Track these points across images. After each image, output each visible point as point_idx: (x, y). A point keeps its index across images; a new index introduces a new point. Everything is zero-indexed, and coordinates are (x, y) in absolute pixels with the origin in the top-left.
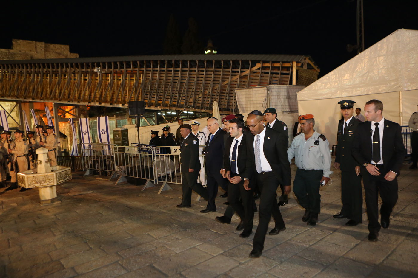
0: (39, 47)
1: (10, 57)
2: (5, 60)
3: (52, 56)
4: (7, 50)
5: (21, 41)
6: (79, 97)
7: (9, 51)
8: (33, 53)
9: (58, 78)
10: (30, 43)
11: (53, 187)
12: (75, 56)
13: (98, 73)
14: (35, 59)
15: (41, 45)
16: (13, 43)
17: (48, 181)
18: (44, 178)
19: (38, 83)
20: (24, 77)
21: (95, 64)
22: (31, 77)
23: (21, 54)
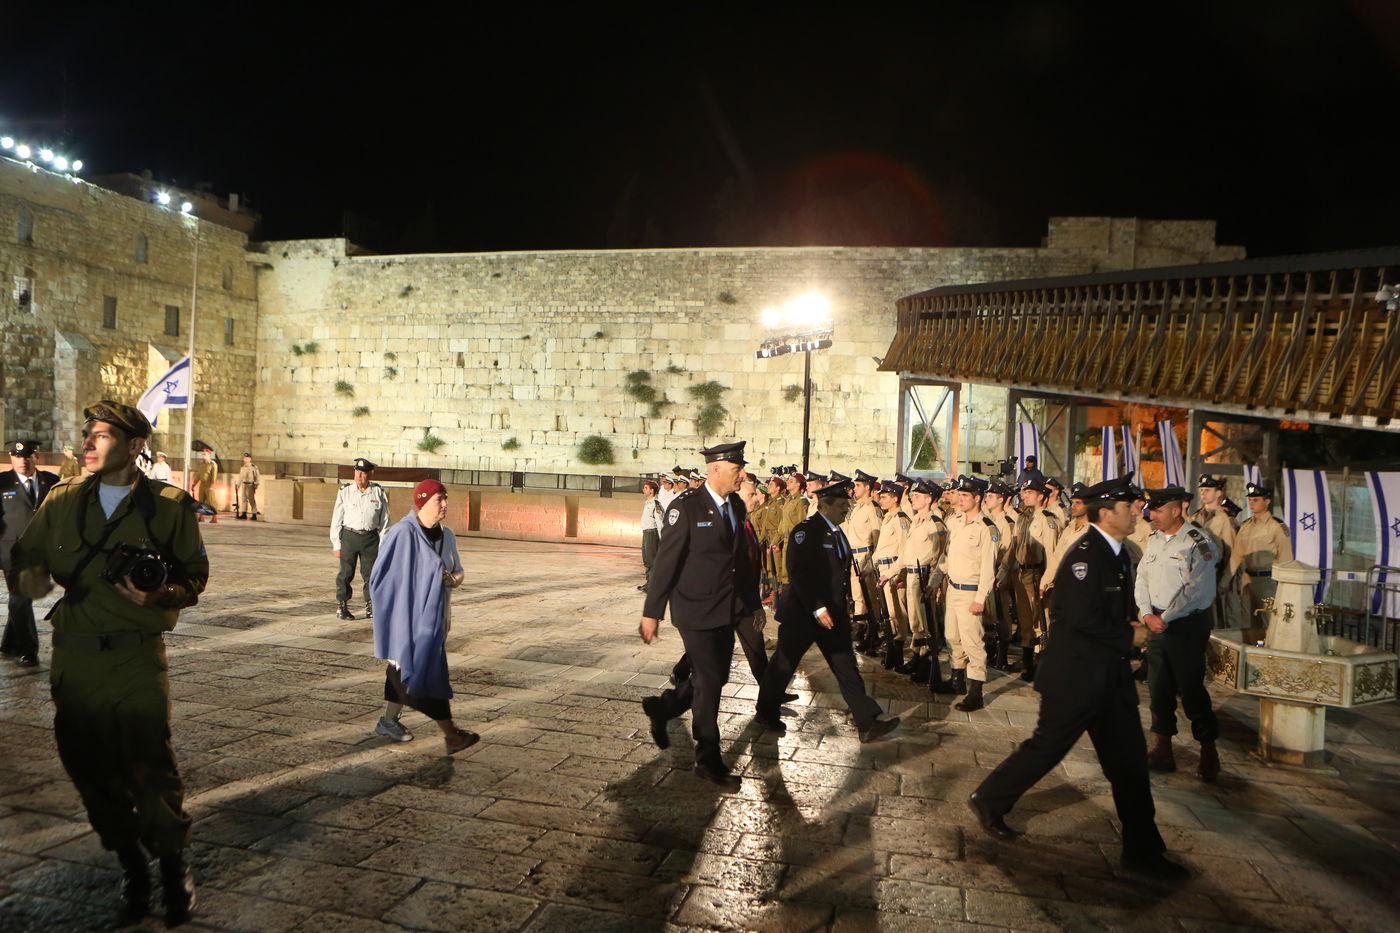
0: (1120, 234)
1: (1036, 269)
2: (1023, 278)
3: (1156, 259)
4: (1032, 250)
5: (1072, 220)
6: (1295, 395)
7: (1036, 252)
8: (1101, 254)
9: (1221, 326)
10: (1096, 224)
11: (1318, 710)
12: (1236, 253)
13: (1391, 307)
14: (1103, 271)
15: (1125, 228)
16: (1051, 227)
17: (1320, 685)
18: (1305, 673)
19: (1148, 346)
20: (1104, 325)
21: (1381, 273)
22: (1128, 325)
23: (1066, 260)
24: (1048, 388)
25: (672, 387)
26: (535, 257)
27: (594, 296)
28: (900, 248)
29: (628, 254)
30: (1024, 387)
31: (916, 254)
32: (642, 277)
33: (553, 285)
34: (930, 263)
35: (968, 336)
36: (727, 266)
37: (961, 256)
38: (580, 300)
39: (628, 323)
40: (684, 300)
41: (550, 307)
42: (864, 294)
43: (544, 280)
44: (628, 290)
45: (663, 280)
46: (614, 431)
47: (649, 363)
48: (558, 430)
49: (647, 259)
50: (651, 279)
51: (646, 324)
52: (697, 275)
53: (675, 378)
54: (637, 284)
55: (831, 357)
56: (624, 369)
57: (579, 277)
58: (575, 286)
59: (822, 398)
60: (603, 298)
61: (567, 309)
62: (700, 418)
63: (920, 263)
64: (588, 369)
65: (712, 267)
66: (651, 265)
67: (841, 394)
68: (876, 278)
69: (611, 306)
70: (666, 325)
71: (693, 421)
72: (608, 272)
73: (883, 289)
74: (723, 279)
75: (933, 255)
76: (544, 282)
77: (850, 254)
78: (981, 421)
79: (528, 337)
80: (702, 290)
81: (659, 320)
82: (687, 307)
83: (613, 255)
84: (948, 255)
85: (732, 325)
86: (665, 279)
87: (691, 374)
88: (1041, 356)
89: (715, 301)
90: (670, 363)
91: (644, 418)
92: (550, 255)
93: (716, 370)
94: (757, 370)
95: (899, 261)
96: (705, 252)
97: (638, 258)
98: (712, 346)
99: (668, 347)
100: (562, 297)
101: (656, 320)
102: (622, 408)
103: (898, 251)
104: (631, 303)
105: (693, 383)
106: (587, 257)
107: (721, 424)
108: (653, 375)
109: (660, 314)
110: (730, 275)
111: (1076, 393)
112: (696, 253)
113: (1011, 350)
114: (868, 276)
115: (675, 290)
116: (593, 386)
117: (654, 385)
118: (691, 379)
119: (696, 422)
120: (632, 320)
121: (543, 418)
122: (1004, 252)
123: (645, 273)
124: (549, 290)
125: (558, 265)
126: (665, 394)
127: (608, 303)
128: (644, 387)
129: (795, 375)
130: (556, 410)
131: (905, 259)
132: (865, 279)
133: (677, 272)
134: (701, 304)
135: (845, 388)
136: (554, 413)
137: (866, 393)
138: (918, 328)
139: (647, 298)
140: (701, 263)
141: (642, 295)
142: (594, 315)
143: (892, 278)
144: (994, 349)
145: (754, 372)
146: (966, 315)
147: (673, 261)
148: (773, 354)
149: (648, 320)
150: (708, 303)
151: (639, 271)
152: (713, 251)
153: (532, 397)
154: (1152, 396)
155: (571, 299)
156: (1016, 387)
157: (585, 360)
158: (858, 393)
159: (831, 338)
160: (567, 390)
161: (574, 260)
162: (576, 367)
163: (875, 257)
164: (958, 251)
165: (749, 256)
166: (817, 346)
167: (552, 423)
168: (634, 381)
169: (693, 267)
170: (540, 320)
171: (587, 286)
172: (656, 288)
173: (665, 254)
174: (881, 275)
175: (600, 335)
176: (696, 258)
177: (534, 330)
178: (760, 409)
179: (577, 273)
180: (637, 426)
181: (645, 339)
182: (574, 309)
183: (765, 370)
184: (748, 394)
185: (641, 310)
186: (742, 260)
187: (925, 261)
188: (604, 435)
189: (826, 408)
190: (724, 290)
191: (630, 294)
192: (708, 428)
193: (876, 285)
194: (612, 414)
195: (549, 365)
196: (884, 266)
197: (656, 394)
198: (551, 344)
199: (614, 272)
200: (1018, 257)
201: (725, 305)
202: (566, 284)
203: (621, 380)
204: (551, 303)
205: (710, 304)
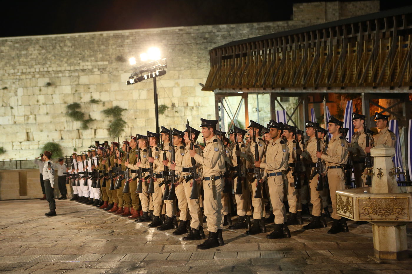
0: (331, 10)
4: (285, 22)
5: (305, 4)
7: (287, 23)
10: (318, 6)
15: (333, 7)
16: (294, 9)
24: (290, 90)
25: (94, 111)
26: (6, 41)
27: (44, 62)
28: (215, 25)
29: (62, 37)
30: (278, 91)
31: (224, 28)
32: (71, 50)
33: (19, 56)
34: (231, 33)
35: (247, 67)
36: (120, 41)
37: (248, 27)
38: (36, 65)
39: (65, 76)
40: (97, 61)
41: (18, 70)
42: (197, 52)
43: (13, 54)
44: (64, 58)
45: (84, 51)
46: (62, 139)
47: (80, 98)
48: (28, 140)
49: (74, 39)
50: (77, 51)
51: (76, 76)
52: (103, 47)
53: (95, 106)
54: (69, 54)
55: (182, 88)
56: (65, 103)
57: (34, 51)
58: (32, 57)
59: (178, 111)
60: (49, 63)
61: (28, 70)
62: (110, 127)
63: (226, 33)
64: (43, 104)
65: (111, 42)
66: (76, 43)
67: (188, 108)
68: (203, 43)
69: (54, 68)
70: (87, 76)
71: (107, 129)
72: (51, 48)
73: (206, 48)
74: (118, 49)
75: (233, 28)
76: (13, 55)
77: (187, 30)
78: (266, 117)
79: (5, 88)
80: (106, 55)
81: (83, 73)
82: (98, 65)
83: (53, 38)
84: (241, 28)
85: (125, 74)
86: (84, 50)
87: (104, 103)
88: (285, 73)
89: (114, 61)
90: (91, 97)
91: (78, 130)
92: (16, 40)
93: (118, 100)
94: (141, 98)
95: (214, 33)
96: (107, 34)
97: (68, 39)
98: (115, 87)
99: (89, 88)
100: (25, 64)
101: (81, 74)
102: (65, 125)
103: (213, 27)
104: (66, 65)
105: (105, 108)
106: (38, 40)
107: (123, 130)
108: (82, 105)
109: (83, 70)
110: (122, 46)
111: (304, 91)
112: (101, 35)
113: (270, 70)
114: (198, 42)
115: (91, 56)
116: (47, 114)
117: (83, 110)
118: (104, 106)
119: (109, 130)
120: (67, 75)
121: (19, 134)
122: (271, 24)
123: (73, 47)
124: (17, 60)
125: (21, 45)
126: (90, 115)
127: (53, 65)
128: (77, 112)
129: (163, 99)
130: (26, 129)
131: (218, 31)
132: (197, 44)
133: (91, 46)
134: (106, 63)
135: (191, 105)
136: (25, 131)
137: (202, 106)
138: (221, 65)
139: (75, 62)
140: (105, 40)
141: (72, 60)
142: (45, 73)
143: (211, 42)
144: (261, 70)
145: (140, 99)
146: (245, 55)
147: (89, 40)
148: (136, 82)
149: (76, 74)
150: (111, 63)
151: (69, 47)
152: (111, 33)
153: (11, 122)
154: (343, 88)
155: (30, 64)
156: (273, 91)
157: (42, 99)
158: (198, 106)
159: (166, 69)
160: (32, 117)
161: (30, 42)
162: (36, 103)
163: (201, 31)
164: (246, 25)
165: (132, 35)
166: (158, 74)
167: (24, 137)
168: (71, 110)
169: (100, 43)
170: (12, 77)
171: (40, 57)
172: (80, 56)
173: (84, 36)
174: (205, 41)
175: (49, 84)
176: (101, 37)
177: (9, 83)
178: (144, 120)
179: (33, 49)
180: (75, 134)
181: (76, 85)
182: (33, 70)
183: (146, 98)
184: (137, 112)
185: (72, 68)
186: (128, 37)
187: (228, 31)
188: (56, 141)
189: (181, 116)
190: (119, 55)
191: (65, 60)
192: (115, 132)
193: (203, 47)
194: (59, 129)
195: (20, 103)
196: (207, 36)
197: (85, 116)
198: (20, 91)
199: (54, 48)
200: (278, 26)
201: (120, 63)
202: (26, 56)
203: (63, 109)
204: (18, 67)
205: (112, 63)
